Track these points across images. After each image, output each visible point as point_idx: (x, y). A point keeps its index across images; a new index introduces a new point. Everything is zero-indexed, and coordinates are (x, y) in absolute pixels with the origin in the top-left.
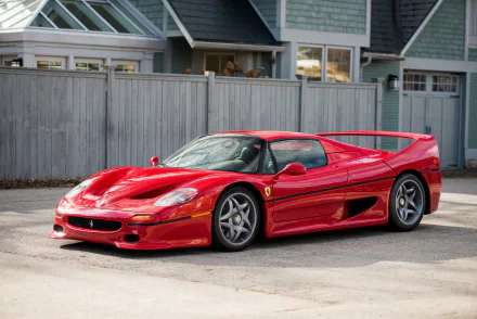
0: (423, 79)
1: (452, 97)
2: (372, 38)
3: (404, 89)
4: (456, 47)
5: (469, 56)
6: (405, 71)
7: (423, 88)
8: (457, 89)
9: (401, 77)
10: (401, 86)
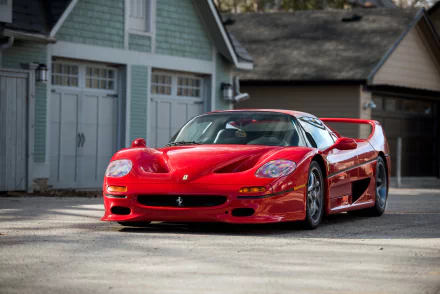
0: (75, 70)
1: (108, 95)
2: (14, 12)
3: (53, 83)
4: (114, 31)
5: (130, 44)
6: (54, 58)
7: (75, 83)
8: (115, 85)
9: (49, 65)
10: (49, 78)
